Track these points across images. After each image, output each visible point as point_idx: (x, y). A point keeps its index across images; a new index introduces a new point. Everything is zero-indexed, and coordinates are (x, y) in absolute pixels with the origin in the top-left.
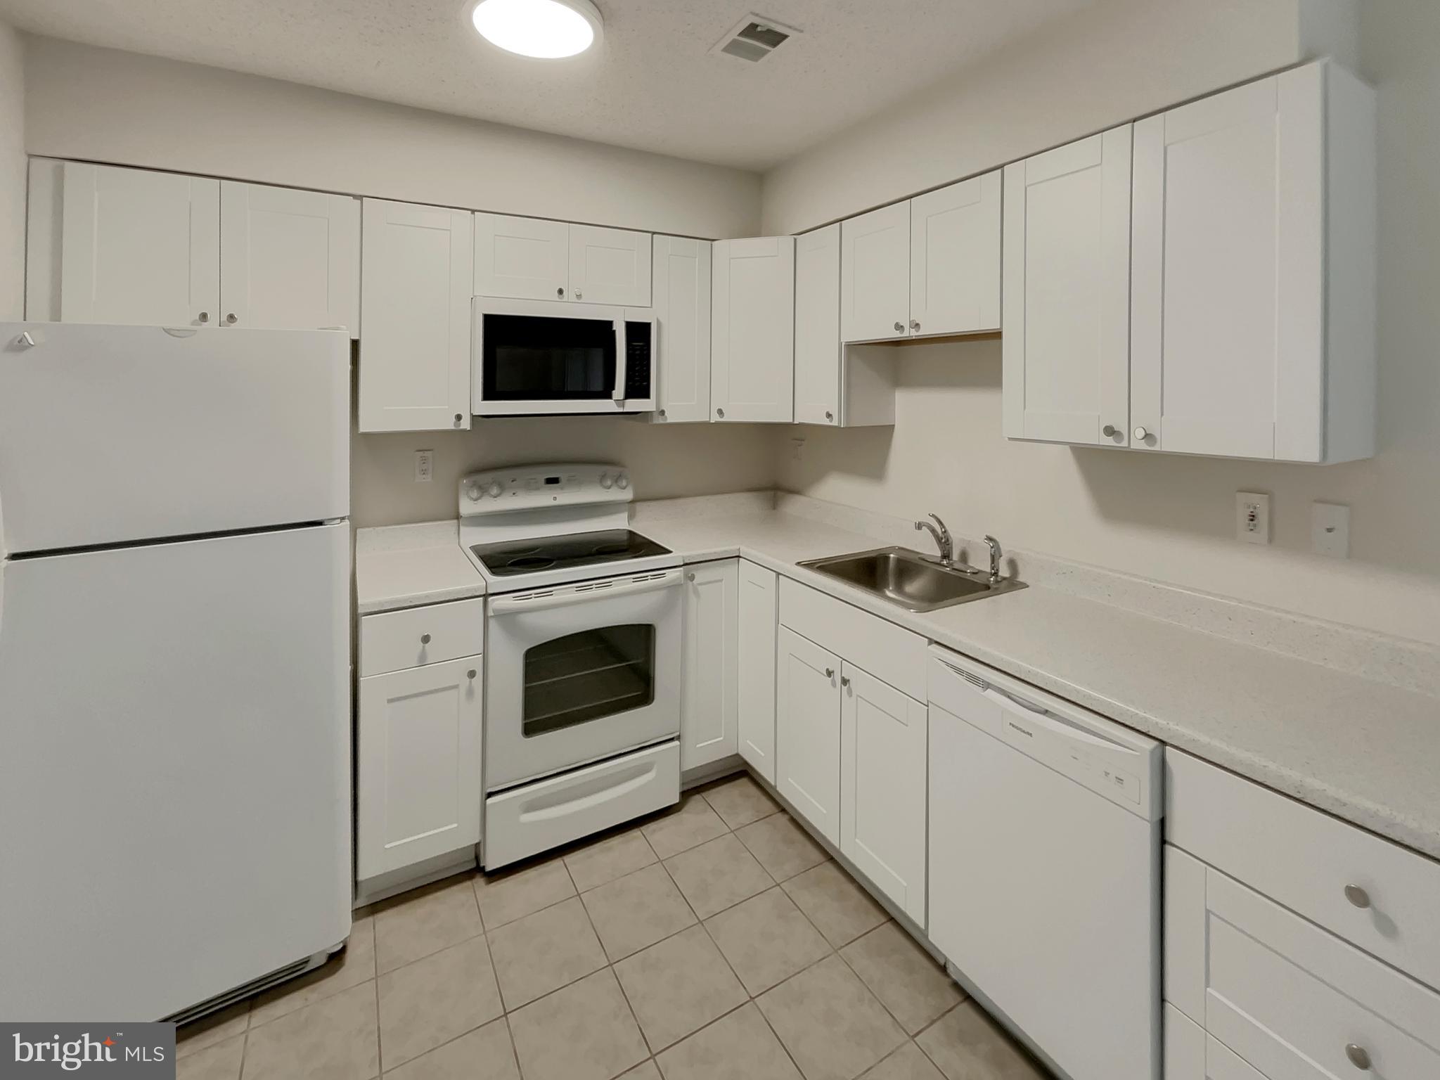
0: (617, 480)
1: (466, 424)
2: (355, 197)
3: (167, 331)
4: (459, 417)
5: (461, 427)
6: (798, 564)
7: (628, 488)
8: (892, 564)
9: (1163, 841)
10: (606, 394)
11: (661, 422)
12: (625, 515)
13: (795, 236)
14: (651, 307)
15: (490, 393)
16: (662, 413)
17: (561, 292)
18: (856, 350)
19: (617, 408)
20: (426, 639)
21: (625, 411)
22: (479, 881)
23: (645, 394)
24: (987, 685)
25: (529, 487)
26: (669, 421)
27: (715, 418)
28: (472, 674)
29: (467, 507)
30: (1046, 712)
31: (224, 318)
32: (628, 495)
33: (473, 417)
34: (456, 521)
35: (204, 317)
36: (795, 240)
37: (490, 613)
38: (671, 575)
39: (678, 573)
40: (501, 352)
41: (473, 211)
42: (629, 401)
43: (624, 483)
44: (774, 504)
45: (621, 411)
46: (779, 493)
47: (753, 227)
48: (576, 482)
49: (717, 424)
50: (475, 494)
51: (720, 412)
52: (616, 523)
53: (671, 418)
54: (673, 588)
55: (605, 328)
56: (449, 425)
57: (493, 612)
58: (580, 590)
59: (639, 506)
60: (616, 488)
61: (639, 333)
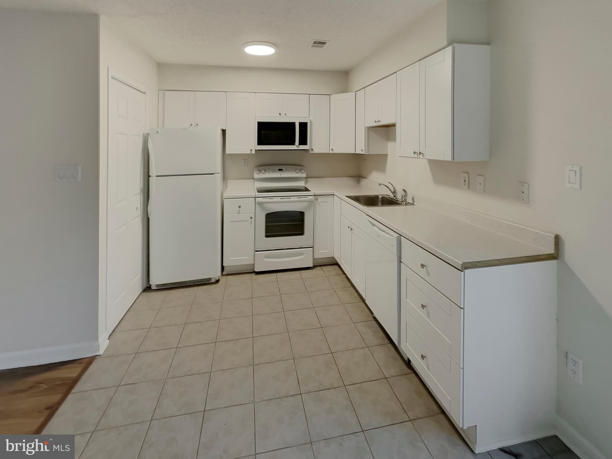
0: (300, 171)
1: (253, 152)
2: (225, 92)
3: (183, 129)
4: (251, 150)
5: (252, 153)
6: (346, 196)
7: (304, 173)
8: (380, 199)
9: (400, 262)
10: (293, 143)
11: (312, 153)
12: (304, 182)
13: (356, 92)
14: (309, 117)
15: (260, 143)
16: (312, 150)
17: (280, 114)
18: (371, 129)
19: (297, 148)
20: (240, 207)
21: (300, 149)
22: (253, 274)
23: (305, 143)
24: (374, 225)
25: (273, 171)
26: (315, 152)
27: (331, 152)
28: (251, 218)
29: (256, 176)
30: (384, 231)
31: (196, 125)
32: (304, 175)
33: (256, 150)
34: (253, 180)
35: (191, 125)
36: (356, 93)
37: (256, 202)
38: (310, 198)
39: (312, 198)
40: (262, 132)
41: (255, 93)
42: (300, 146)
43: (303, 171)
44: (358, 182)
45: (298, 149)
46: (360, 178)
47: (345, 90)
48: (288, 170)
49: (332, 153)
50: (258, 172)
51: (332, 150)
52: (301, 184)
53: (316, 151)
54: (310, 202)
55: (293, 124)
56: (249, 152)
57: (257, 202)
58: (281, 199)
59: (309, 179)
60: (301, 173)
61: (304, 126)
